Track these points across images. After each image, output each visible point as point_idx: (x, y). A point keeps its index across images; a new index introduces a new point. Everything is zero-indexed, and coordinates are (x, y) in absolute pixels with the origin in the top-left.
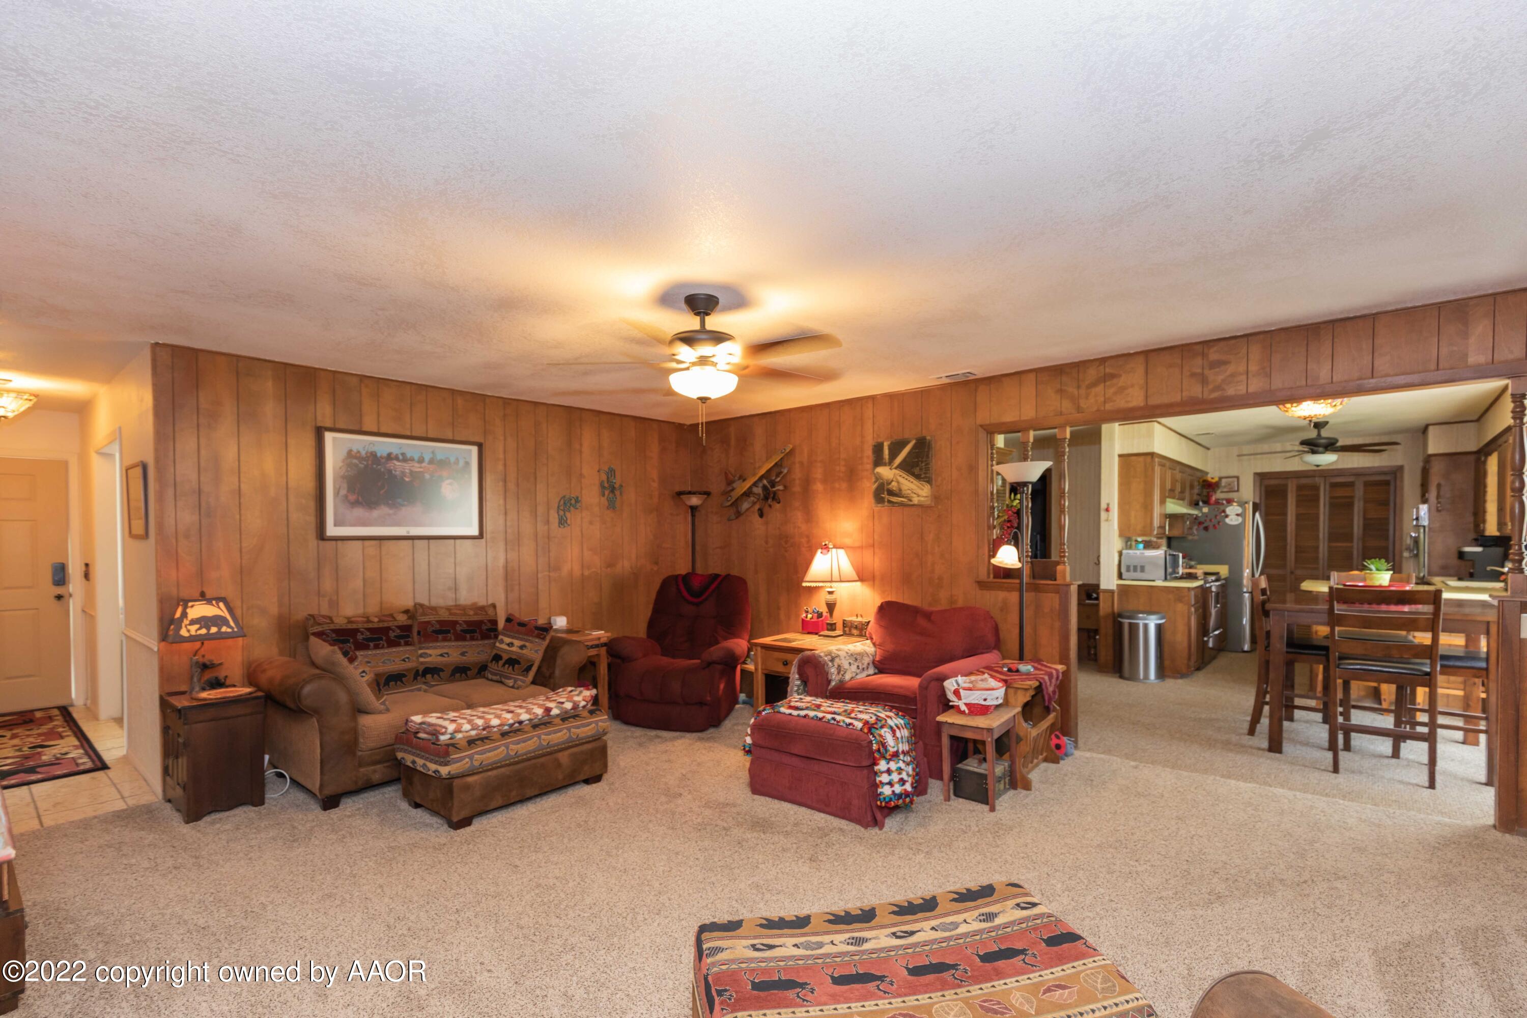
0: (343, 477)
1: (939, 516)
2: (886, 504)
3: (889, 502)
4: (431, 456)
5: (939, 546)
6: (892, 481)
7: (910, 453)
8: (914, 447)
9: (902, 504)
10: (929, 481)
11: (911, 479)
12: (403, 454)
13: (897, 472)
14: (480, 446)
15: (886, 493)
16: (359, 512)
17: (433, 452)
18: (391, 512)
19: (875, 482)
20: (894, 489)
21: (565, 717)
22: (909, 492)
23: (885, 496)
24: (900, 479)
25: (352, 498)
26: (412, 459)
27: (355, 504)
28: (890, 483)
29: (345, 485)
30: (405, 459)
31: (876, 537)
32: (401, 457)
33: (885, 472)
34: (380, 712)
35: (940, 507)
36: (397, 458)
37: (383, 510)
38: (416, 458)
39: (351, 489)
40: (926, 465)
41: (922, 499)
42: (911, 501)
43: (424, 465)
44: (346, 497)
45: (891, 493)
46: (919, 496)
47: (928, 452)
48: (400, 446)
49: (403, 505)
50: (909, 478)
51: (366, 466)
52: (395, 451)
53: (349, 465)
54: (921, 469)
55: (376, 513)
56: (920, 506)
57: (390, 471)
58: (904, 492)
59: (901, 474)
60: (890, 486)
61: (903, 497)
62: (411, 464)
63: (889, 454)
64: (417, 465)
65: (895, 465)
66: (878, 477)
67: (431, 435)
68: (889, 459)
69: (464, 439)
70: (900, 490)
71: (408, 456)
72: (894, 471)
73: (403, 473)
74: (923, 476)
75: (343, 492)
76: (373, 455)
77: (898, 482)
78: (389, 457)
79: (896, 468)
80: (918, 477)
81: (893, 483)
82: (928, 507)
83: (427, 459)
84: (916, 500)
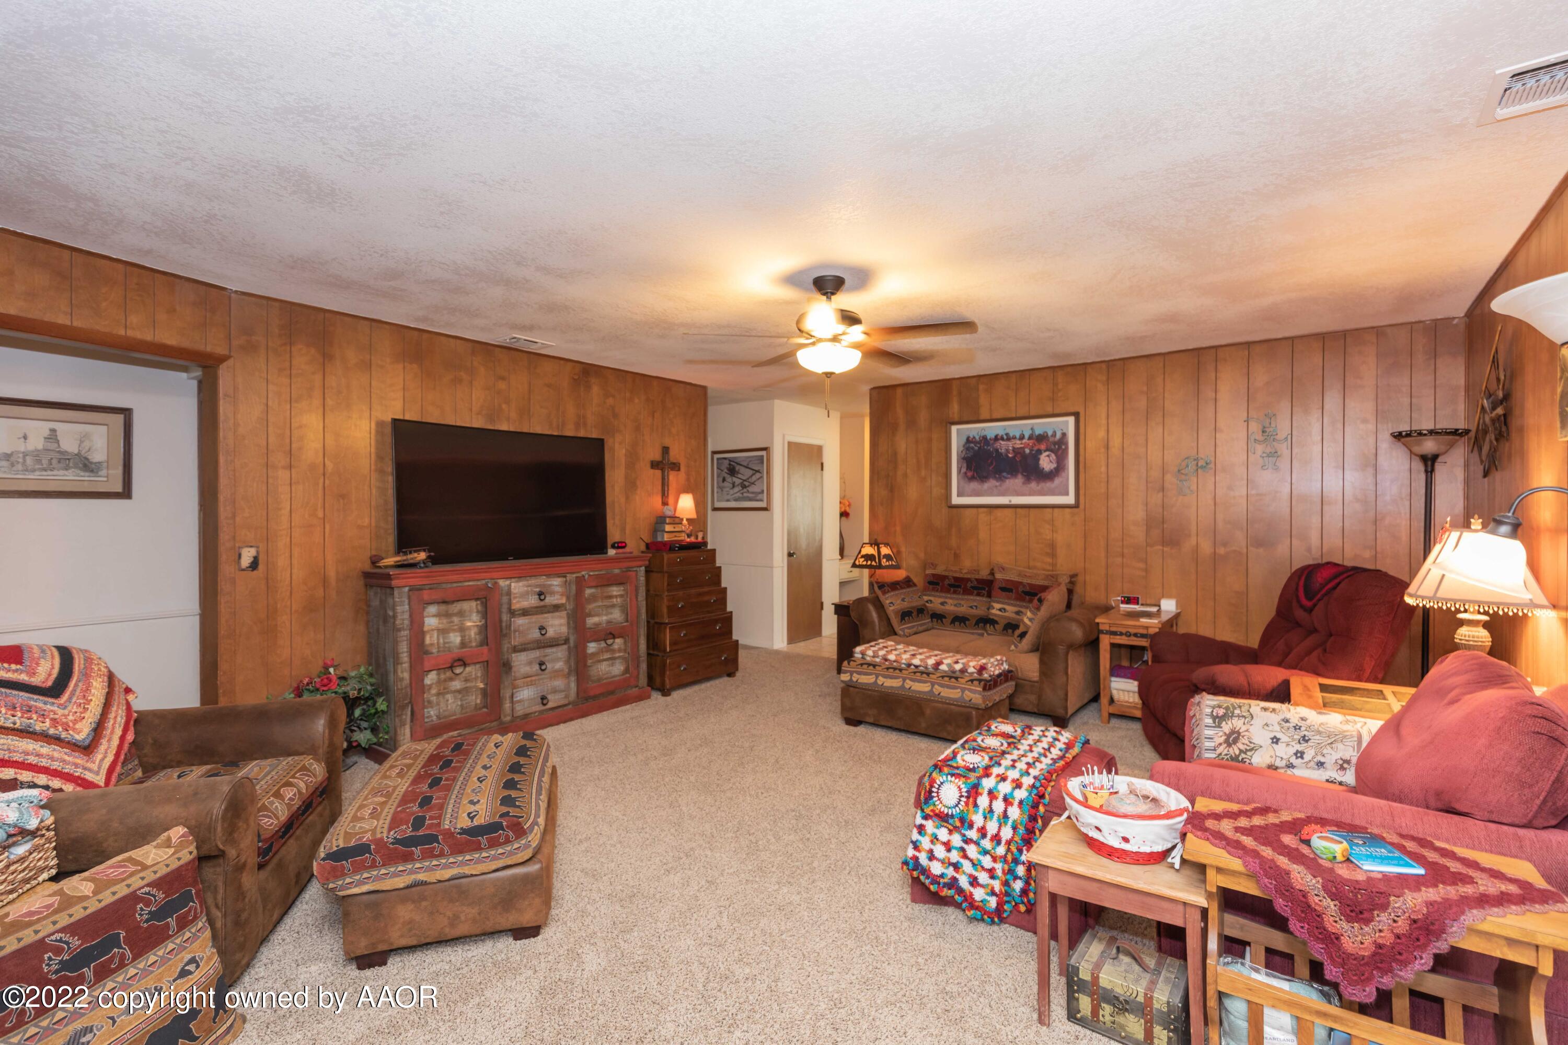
0: (964, 458)
4: (1030, 432)
12: (1007, 434)
14: (1076, 415)
16: (974, 485)
17: (1032, 429)
18: (998, 484)
21: (953, 676)
25: (970, 474)
26: (1014, 438)
27: (972, 479)
29: (965, 465)
30: (1009, 438)
32: (1005, 437)
34: (900, 636)
36: (1002, 439)
37: (992, 483)
38: (1018, 436)
39: (969, 468)
43: (1024, 441)
44: (966, 473)
48: (1005, 428)
49: (1006, 478)
51: (980, 448)
52: (1001, 433)
53: (968, 449)
55: (986, 486)
57: (997, 450)
62: (1014, 441)
64: (1018, 442)
67: (1032, 413)
69: (1063, 411)
71: (1011, 435)
73: (1007, 451)
75: (964, 470)
76: (984, 438)
78: (996, 438)
83: (1027, 436)
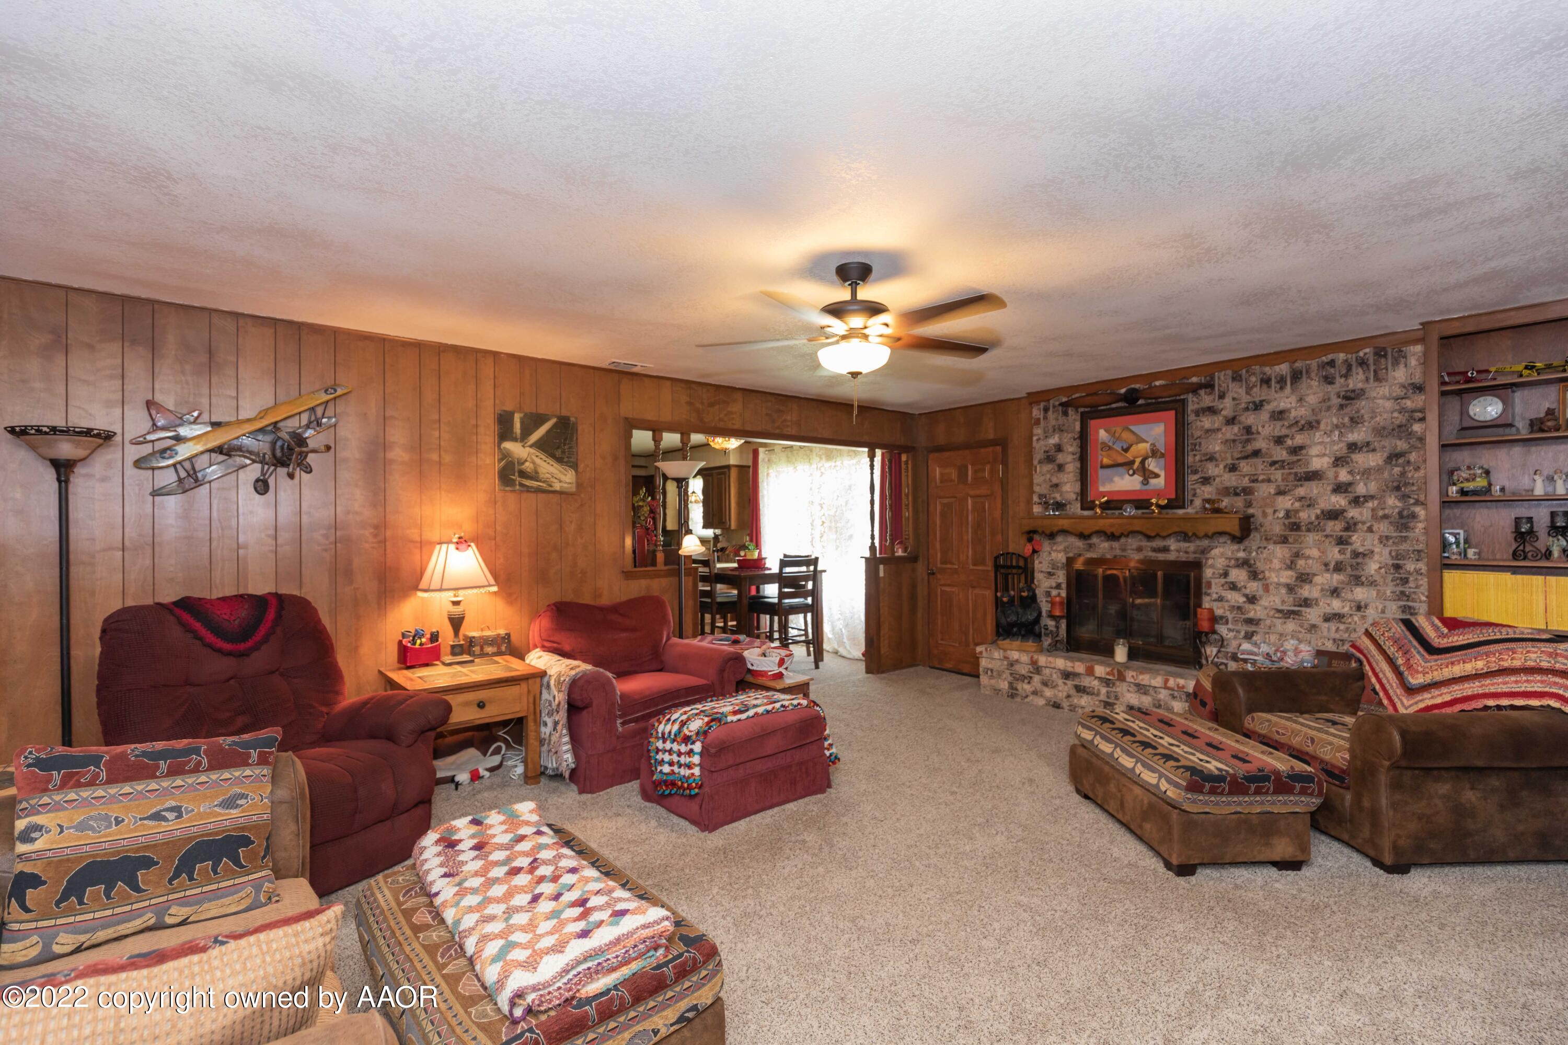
1: (582, 505)
2: (518, 487)
3: (521, 485)
5: (582, 538)
6: (526, 461)
7: (548, 432)
8: (555, 426)
9: (539, 490)
10: (574, 466)
11: (551, 462)
13: (532, 451)
15: (517, 474)
19: (502, 459)
20: (528, 470)
22: (548, 475)
23: (516, 477)
24: (538, 461)
28: (523, 464)
31: (498, 528)
33: (514, 448)
35: (582, 495)
40: (570, 448)
41: (566, 485)
42: (551, 486)
45: (523, 474)
46: (560, 481)
47: (572, 434)
50: (548, 461)
54: (563, 452)
56: (560, 493)
58: (541, 476)
59: (538, 454)
60: (523, 467)
61: (540, 481)
63: (522, 429)
65: (529, 443)
66: (505, 455)
68: (521, 434)
70: (537, 472)
72: (528, 449)
74: (566, 460)
77: (534, 463)
79: (531, 446)
80: (559, 460)
81: (527, 464)
82: (572, 494)
84: (557, 486)
